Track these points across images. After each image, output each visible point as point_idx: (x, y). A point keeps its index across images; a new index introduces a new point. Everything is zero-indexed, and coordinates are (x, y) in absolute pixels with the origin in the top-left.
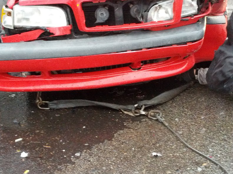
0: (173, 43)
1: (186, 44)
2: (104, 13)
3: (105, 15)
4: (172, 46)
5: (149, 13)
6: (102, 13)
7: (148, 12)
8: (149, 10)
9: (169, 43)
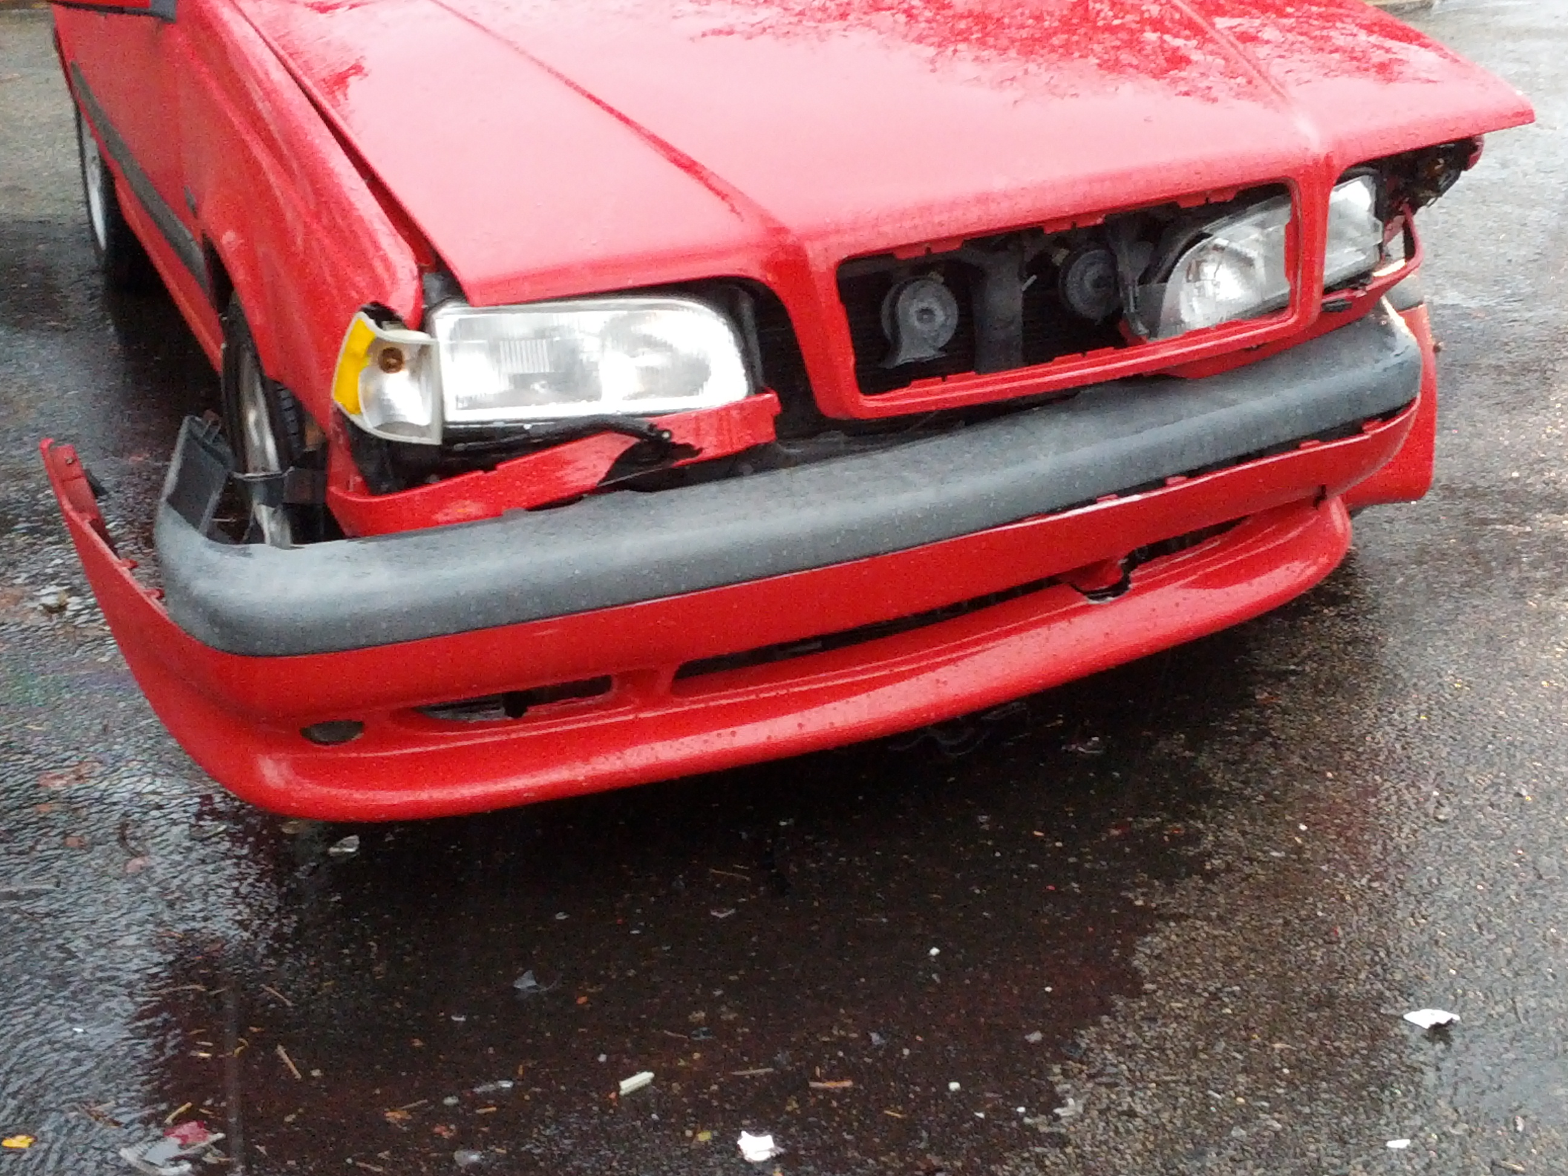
0: (1299, 432)
1: (1360, 432)
2: (936, 307)
3: (940, 316)
4: (1298, 448)
5: (1169, 285)
6: (925, 305)
7: (1165, 279)
8: (1170, 272)
9: (1286, 433)
